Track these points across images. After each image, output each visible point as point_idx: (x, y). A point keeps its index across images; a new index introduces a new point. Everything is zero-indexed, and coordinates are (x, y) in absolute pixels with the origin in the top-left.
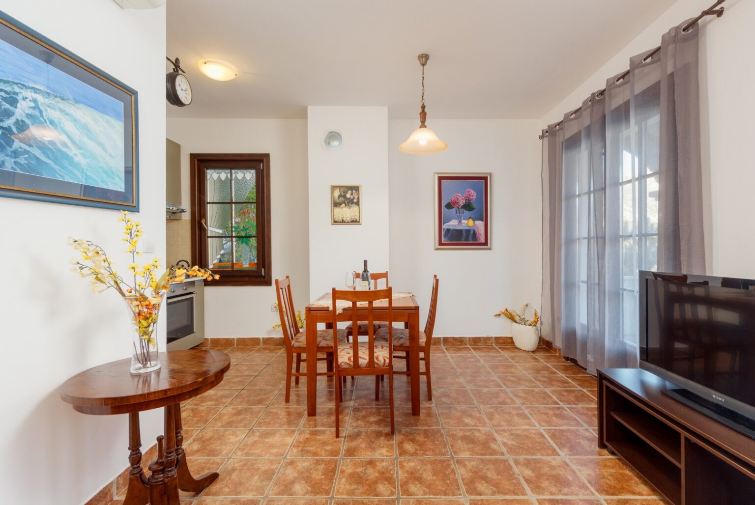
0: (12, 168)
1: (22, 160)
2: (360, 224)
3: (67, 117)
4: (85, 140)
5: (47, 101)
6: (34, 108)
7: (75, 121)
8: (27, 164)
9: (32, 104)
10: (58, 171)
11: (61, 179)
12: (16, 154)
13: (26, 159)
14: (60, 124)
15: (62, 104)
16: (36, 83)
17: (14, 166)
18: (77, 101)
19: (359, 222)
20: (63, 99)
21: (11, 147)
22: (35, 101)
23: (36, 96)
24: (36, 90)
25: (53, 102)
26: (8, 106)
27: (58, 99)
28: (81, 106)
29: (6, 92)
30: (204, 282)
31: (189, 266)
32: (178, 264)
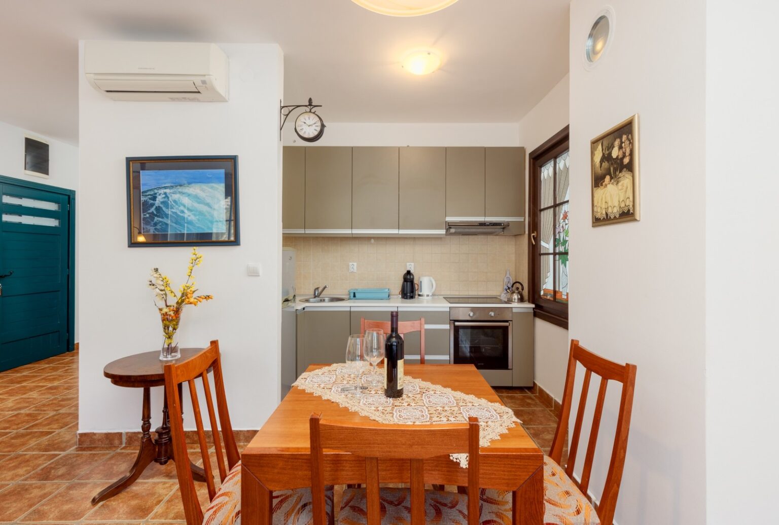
0: (154, 232)
1: (158, 227)
2: (636, 220)
3: (184, 195)
4: (196, 205)
5: (172, 191)
6: (164, 198)
7: (189, 195)
8: (161, 228)
9: (164, 196)
10: (178, 228)
11: (179, 232)
12: (155, 224)
13: (160, 226)
14: (179, 201)
15: (180, 189)
16: (165, 184)
17: (155, 231)
18: (189, 183)
19: (633, 214)
20: (181, 186)
21: (153, 221)
22: (165, 193)
23: (165, 191)
24: (165, 188)
25: (176, 190)
26: (152, 202)
27: (179, 187)
28: (193, 185)
29: (151, 195)
30: (533, 311)
31: (523, 289)
32: (512, 286)
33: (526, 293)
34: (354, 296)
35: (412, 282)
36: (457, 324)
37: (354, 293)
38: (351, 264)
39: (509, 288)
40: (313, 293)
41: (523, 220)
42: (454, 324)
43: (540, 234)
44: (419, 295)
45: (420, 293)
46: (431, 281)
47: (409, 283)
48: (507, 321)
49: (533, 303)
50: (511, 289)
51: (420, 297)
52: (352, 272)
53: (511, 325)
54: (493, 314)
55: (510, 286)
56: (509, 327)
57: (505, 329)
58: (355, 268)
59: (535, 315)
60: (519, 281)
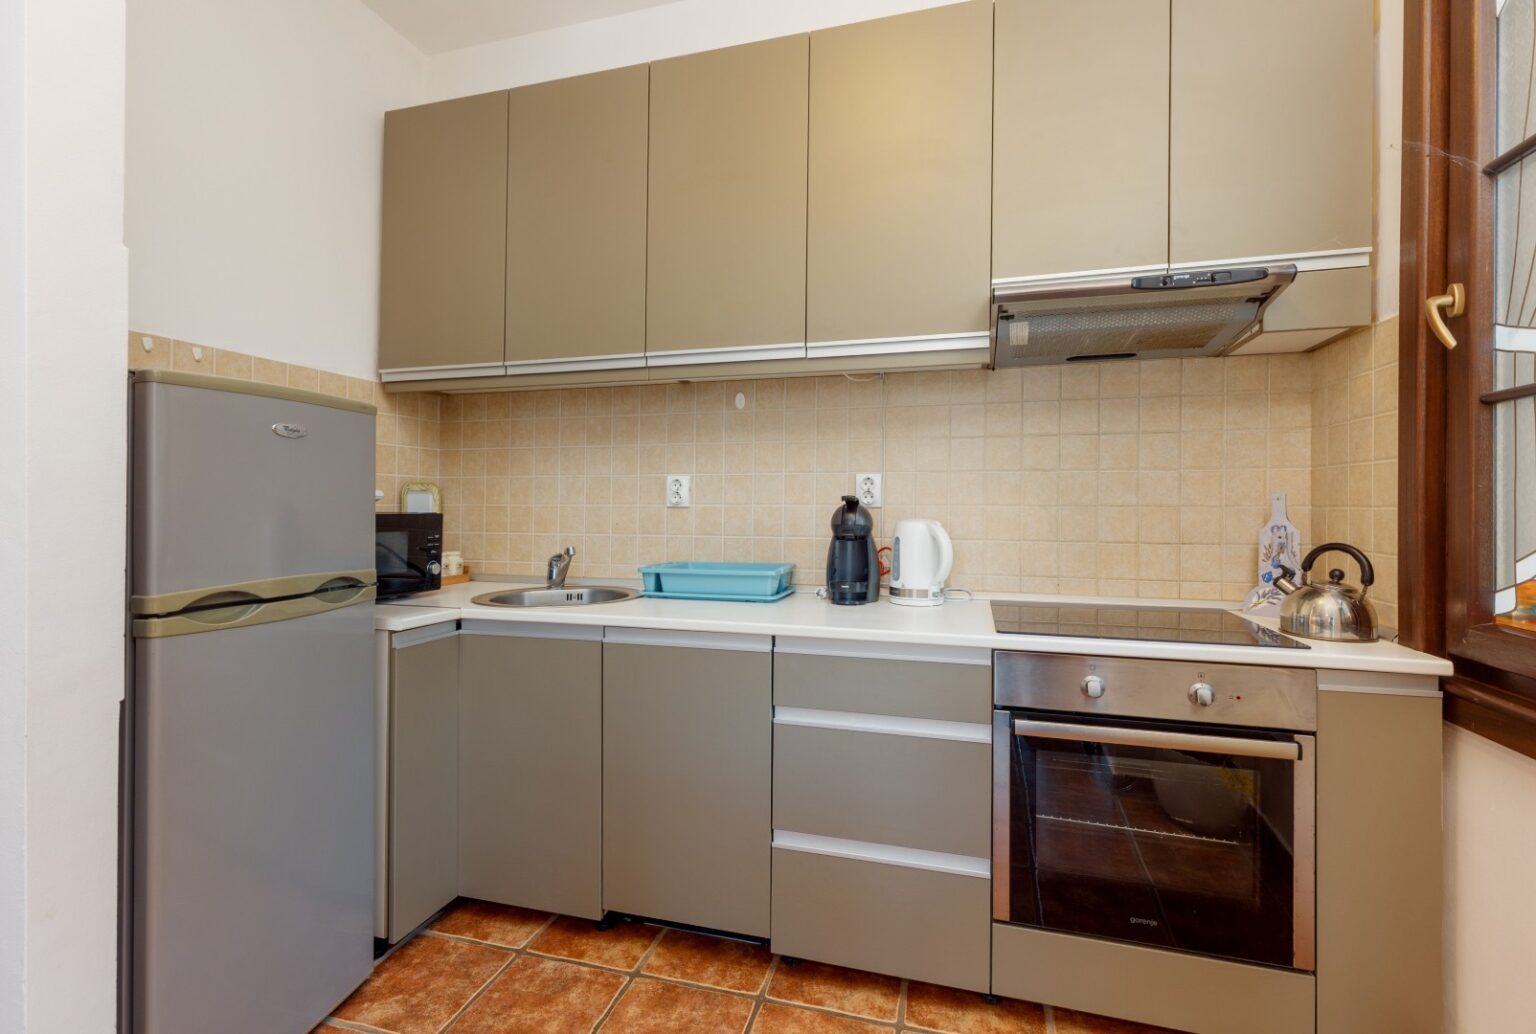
30: (1441, 694)
31: (1368, 578)
32: (1308, 564)
33: (1384, 598)
34: (659, 587)
35: (863, 540)
36: (1023, 725)
37: (658, 576)
38: (670, 479)
39: (1288, 574)
40: (545, 573)
41: (1365, 261)
42: (1012, 726)
43: (1491, 294)
44: (893, 591)
45: (896, 584)
46: (935, 540)
47: (850, 545)
48: (1286, 735)
49: (1436, 647)
50: (1297, 579)
51: (895, 599)
52: (675, 507)
53: (1308, 752)
54: (1204, 690)
55: (1295, 564)
56: (1298, 765)
57: (1278, 774)
58: (684, 491)
59: (1454, 711)
60: (1348, 541)
